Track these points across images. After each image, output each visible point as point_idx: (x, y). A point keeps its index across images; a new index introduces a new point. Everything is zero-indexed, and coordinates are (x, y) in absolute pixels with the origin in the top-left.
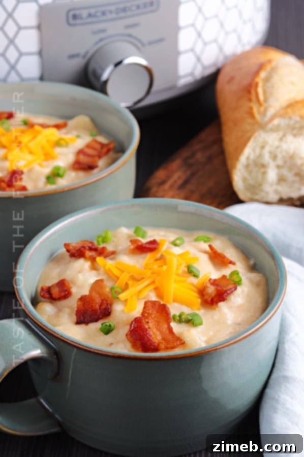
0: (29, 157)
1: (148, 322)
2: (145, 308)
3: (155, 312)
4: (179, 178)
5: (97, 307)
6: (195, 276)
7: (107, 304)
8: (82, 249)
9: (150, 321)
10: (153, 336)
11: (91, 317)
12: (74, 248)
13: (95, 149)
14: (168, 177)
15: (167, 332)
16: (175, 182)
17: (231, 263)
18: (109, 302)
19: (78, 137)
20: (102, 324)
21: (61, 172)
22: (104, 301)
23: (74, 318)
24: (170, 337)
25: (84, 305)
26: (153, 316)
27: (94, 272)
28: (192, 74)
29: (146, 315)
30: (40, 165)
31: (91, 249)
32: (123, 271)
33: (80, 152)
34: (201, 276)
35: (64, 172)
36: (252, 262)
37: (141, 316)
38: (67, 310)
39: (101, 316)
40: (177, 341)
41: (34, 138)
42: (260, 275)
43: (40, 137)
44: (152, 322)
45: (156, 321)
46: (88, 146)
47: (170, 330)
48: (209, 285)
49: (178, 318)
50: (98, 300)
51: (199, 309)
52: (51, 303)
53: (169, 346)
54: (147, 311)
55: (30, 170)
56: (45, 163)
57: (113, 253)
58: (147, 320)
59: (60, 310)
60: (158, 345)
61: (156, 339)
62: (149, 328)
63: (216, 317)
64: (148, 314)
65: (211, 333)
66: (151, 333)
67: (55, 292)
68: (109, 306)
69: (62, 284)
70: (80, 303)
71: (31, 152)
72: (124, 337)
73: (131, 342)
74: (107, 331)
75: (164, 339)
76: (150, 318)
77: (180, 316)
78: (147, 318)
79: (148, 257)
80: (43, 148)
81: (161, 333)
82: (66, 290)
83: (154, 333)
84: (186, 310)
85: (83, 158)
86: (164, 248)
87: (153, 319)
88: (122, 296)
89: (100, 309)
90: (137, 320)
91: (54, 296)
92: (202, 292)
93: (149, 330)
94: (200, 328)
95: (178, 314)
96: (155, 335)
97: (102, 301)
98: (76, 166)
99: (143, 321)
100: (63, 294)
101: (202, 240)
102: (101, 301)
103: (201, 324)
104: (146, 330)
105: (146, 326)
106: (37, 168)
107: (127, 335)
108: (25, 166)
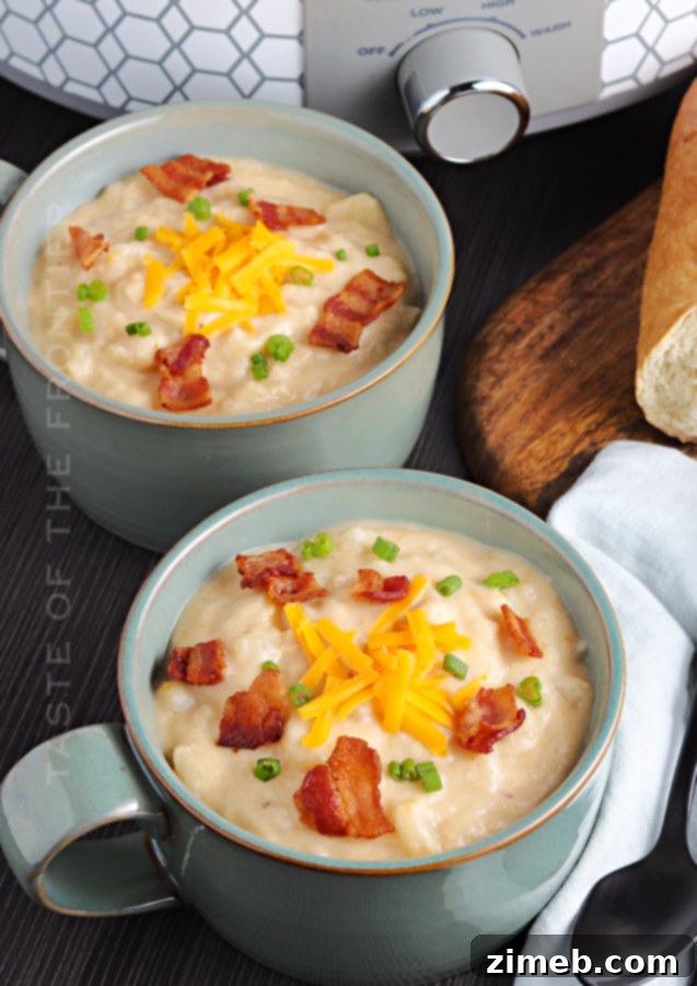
0: (226, 303)
1: (336, 779)
2: (337, 750)
3: (353, 760)
4: (551, 327)
5: (259, 721)
6: (458, 676)
7: (278, 718)
8: (266, 575)
9: (341, 777)
10: (342, 807)
11: (245, 737)
12: (254, 566)
13: (364, 294)
14: (531, 322)
15: (369, 801)
16: (542, 336)
17: (535, 652)
18: (282, 713)
19: (339, 256)
20: (259, 761)
21: (281, 351)
22: (274, 712)
23: (216, 732)
24: (371, 814)
25: (236, 712)
26: (348, 768)
27: (276, 633)
28: (634, 77)
29: (336, 763)
30: (245, 327)
31: (283, 573)
32: (326, 644)
33: (332, 304)
34: (469, 677)
35: (289, 351)
36: (581, 646)
37: (327, 765)
38: (207, 711)
39: (262, 739)
40: (380, 825)
41: (246, 262)
42: (585, 685)
43: (257, 261)
44: (344, 778)
45: (353, 777)
46: (351, 287)
47: (376, 797)
48: (474, 705)
49: (397, 771)
50: (262, 709)
51: (443, 754)
53: (363, 833)
54: (340, 758)
55: (225, 336)
56: (256, 322)
57: (322, 593)
58: (335, 775)
59: (197, 706)
60: (348, 823)
61: (346, 810)
62: (337, 790)
64: (340, 762)
65: (453, 809)
66: (339, 801)
68: (280, 723)
69: (211, 650)
70: (230, 707)
71: (236, 294)
72: (289, 799)
73: (300, 810)
74: (266, 773)
75: (360, 815)
76: (342, 771)
77: (403, 766)
78: (336, 769)
79: (384, 615)
80: (260, 284)
81: (359, 800)
83: (344, 800)
84: (418, 753)
85: (334, 322)
86: (416, 598)
87: (348, 772)
88: (307, 711)
89: (263, 726)
90: (318, 771)
92: (458, 715)
93: (336, 793)
94: (435, 797)
95: (400, 759)
96: (345, 804)
97: (272, 709)
98: (315, 339)
99: (329, 775)
100: (206, 678)
101: (496, 585)
102: (267, 711)
103: (438, 787)
104: (330, 795)
105: (333, 786)
106: (238, 334)
107: (295, 796)
108: (215, 324)
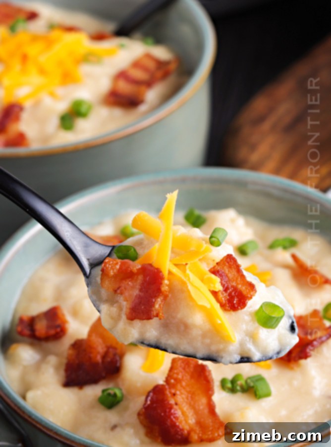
0: (35, 79)
1: (174, 395)
2: (172, 368)
3: (188, 377)
5: (99, 358)
7: (115, 355)
9: (178, 393)
10: (181, 418)
11: (87, 374)
13: (145, 69)
15: (206, 411)
17: (329, 282)
18: (118, 351)
19: (121, 46)
20: (103, 391)
21: (83, 109)
22: (111, 350)
23: (62, 376)
25: (78, 355)
26: (184, 384)
29: (172, 381)
30: (52, 95)
33: (122, 75)
35: (90, 108)
37: (164, 383)
38: (53, 360)
39: (103, 375)
44: (181, 394)
45: (189, 392)
46: (136, 64)
47: (211, 408)
49: (229, 385)
50: (100, 348)
52: (32, 345)
53: (204, 437)
54: (175, 376)
55: (37, 104)
56: (60, 91)
58: (173, 391)
60: (189, 433)
61: (186, 423)
62: (176, 404)
63: (295, 383)
64: (176, 379)
66: (179, 413)
67: (41, 327)
68: (118, 358)
69: (53, 315)
70: (71, 352)
71: (42, 72)
72: (134, 419)
73: (145, 426)
74: (110, 402)
76: (179, 386)
77: (233, 381)
78: (173, 386)
81: (196, 412)
82: (59, 326)
83: (183, 413)
84: (246, 369)
85: (124, 87)
87: (184, 388)
89: (103, 362)
90: (158, 390)
91: (37, 333)
93: (175, 407)
95: (230, 376)
96: (185, 416)
97: (108, 348)
98: (111, 99)
99: (168, 392)
100: (52, 332)
102: (105, 349)
103: (268, 395)
104: (171, 408)
105: (172, 402)
106: (47, 101)
107: (139, 414)
108: (28, 96)
